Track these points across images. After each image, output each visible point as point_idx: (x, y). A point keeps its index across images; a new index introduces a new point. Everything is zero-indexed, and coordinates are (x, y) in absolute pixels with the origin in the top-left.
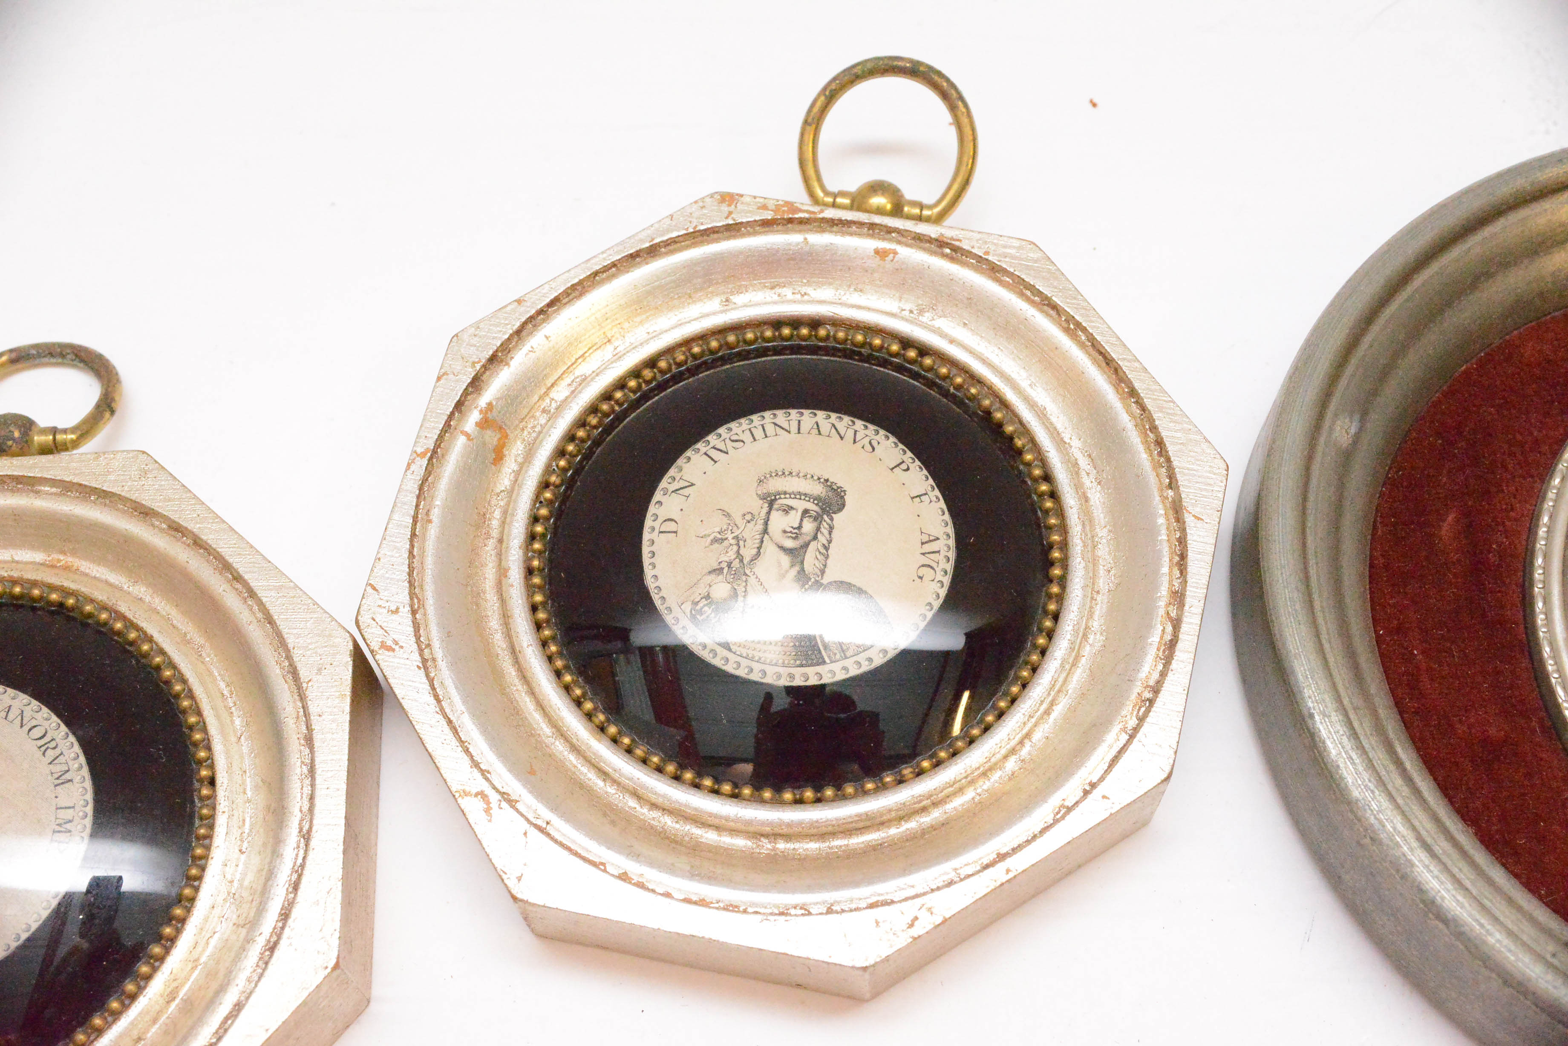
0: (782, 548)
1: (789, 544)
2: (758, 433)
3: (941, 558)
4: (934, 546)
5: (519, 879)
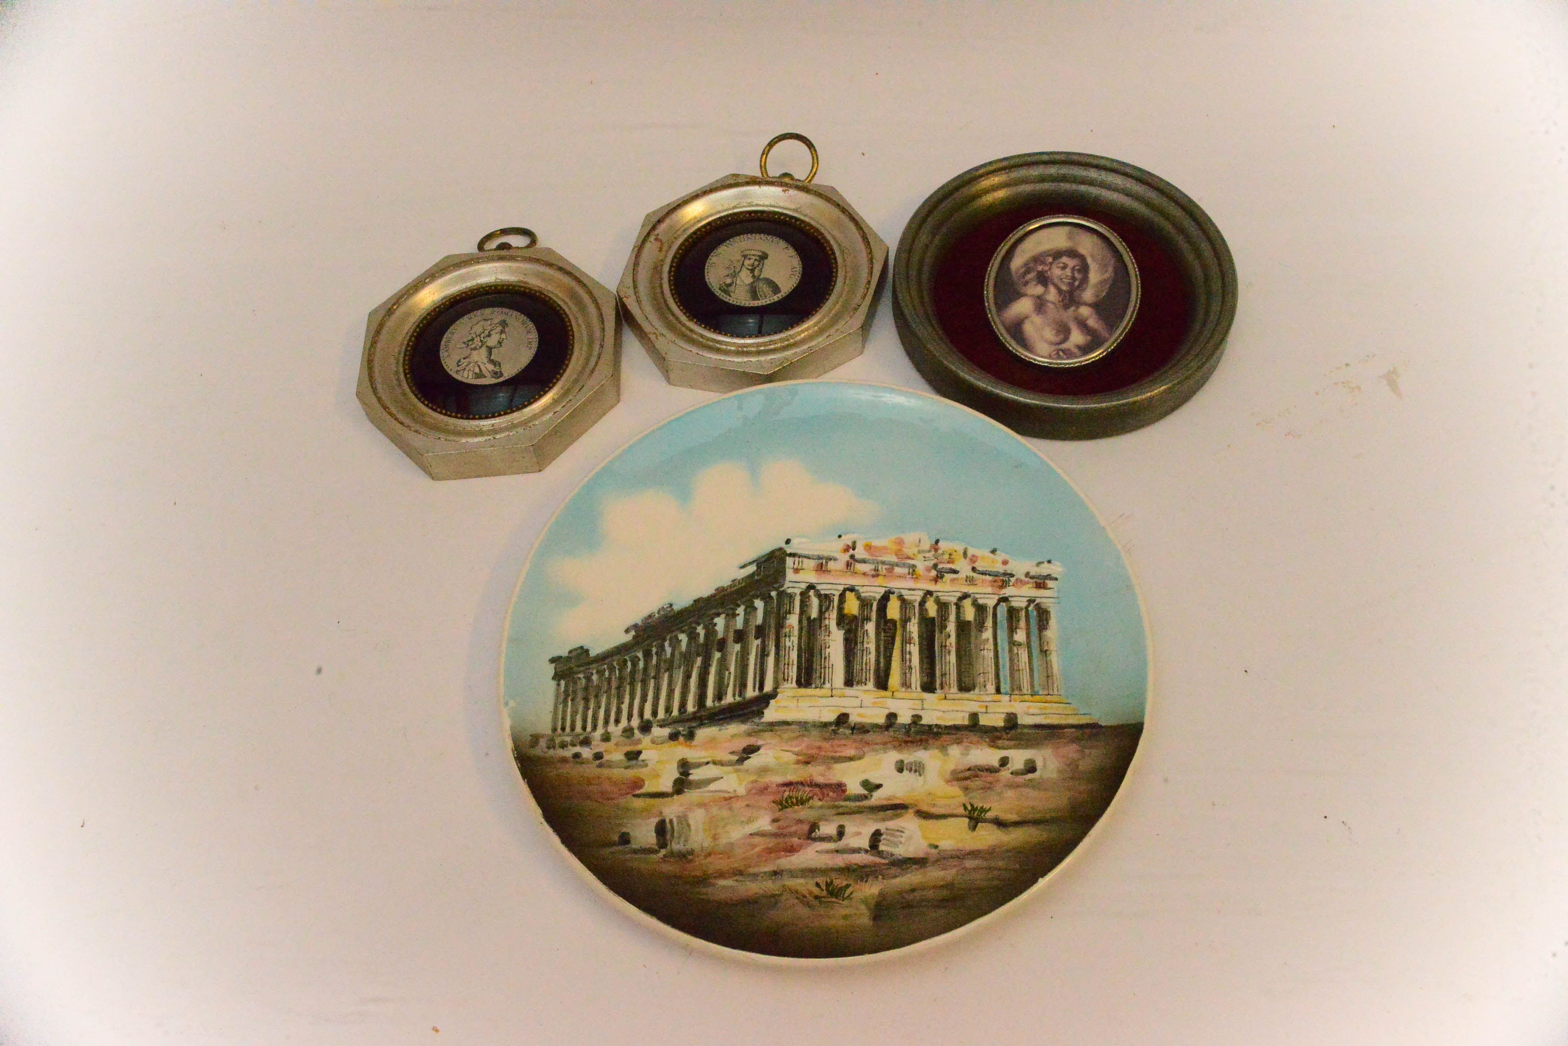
0: (748, 269)
1: (750, 268)
2: (742, 240)
3: (798, 273)
4: (795, 269)
5: (666, 354)
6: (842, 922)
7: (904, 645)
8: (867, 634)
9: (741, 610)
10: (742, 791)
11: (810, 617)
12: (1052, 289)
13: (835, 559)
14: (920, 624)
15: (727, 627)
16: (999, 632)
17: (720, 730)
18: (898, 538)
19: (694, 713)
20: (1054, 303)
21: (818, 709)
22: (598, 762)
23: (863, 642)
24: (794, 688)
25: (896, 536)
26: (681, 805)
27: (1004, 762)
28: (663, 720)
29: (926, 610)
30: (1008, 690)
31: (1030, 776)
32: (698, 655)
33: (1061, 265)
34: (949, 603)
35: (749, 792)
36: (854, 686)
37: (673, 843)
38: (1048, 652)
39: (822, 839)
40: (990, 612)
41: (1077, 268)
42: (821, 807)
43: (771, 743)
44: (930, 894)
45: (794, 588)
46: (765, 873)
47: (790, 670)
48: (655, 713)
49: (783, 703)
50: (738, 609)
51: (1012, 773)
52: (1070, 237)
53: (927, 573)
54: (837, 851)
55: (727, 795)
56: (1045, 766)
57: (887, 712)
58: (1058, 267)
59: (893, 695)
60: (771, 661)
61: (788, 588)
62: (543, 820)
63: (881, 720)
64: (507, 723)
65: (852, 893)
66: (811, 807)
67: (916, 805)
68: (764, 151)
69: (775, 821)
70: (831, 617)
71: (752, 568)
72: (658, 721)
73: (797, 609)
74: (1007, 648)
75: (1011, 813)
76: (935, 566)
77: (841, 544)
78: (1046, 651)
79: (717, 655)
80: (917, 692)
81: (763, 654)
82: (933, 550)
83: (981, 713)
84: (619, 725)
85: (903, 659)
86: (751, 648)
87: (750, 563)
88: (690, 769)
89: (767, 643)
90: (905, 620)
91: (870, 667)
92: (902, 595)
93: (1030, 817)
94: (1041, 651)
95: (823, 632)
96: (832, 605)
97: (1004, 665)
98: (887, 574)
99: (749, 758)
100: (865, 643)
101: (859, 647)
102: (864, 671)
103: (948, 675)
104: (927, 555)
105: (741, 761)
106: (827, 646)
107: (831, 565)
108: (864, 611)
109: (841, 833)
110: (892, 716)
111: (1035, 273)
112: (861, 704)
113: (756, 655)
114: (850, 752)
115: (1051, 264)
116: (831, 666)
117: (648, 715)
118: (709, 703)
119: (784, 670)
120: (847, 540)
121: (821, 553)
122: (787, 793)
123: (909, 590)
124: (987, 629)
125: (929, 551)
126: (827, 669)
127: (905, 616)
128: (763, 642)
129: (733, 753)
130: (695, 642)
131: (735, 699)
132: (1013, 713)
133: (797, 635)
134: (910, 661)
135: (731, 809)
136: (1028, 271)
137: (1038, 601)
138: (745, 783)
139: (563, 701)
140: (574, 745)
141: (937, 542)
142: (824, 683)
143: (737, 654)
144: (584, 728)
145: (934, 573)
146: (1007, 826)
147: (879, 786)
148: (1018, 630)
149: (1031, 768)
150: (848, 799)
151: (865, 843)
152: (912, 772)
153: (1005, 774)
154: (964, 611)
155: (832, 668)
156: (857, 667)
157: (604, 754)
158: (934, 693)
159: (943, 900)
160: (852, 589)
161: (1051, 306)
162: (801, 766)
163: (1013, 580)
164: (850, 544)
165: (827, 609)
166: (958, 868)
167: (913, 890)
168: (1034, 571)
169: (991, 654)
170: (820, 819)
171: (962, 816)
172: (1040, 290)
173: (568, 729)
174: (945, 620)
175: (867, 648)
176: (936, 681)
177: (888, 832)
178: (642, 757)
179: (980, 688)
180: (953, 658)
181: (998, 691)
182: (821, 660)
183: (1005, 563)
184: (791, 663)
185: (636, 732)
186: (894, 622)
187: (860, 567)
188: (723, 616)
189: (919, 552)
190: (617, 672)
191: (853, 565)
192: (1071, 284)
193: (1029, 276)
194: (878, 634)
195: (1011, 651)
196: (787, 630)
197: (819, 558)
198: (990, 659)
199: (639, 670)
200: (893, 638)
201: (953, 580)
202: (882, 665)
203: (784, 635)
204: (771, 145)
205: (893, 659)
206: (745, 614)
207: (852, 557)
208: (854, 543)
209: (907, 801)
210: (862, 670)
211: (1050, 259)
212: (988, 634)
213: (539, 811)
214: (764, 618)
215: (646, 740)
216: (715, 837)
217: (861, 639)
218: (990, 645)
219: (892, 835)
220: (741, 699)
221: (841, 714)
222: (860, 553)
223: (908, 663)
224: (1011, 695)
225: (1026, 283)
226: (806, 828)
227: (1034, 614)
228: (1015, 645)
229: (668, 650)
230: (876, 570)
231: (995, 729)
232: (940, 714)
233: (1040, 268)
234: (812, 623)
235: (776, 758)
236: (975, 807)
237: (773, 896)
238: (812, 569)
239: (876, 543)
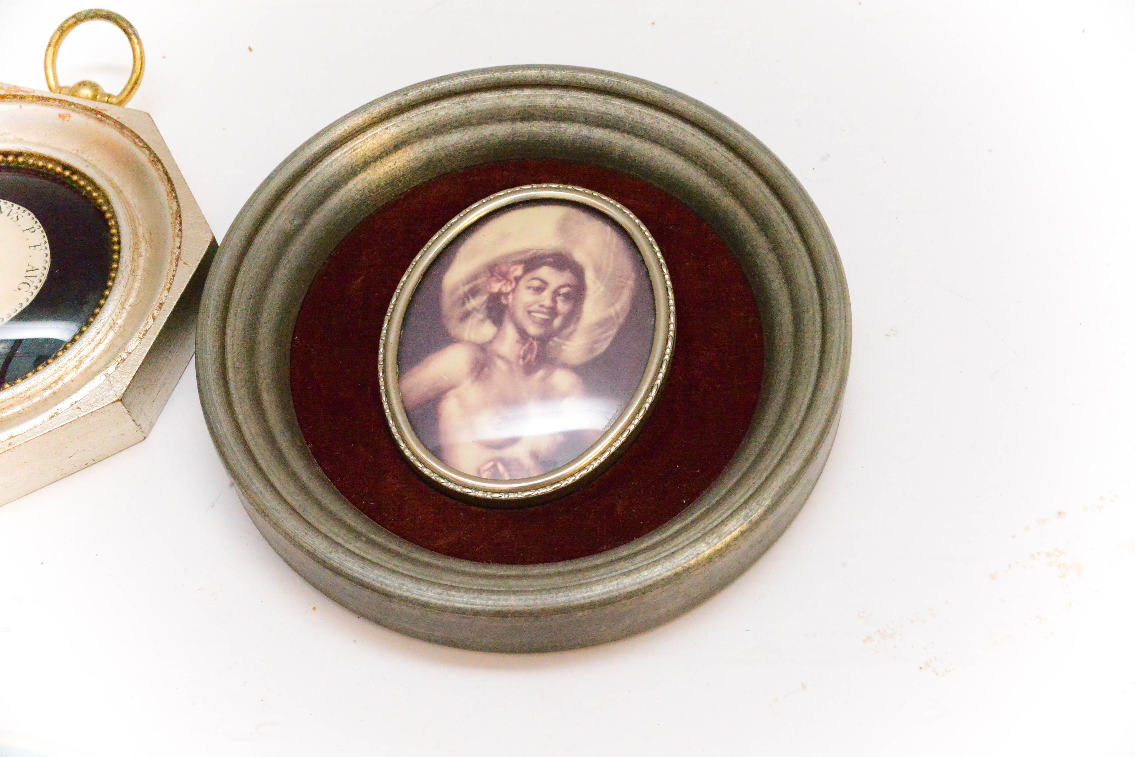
3: (37, 279)
4: (35, 273)
12: (510, 332)
20: (508, 362)
33: (536, 283)
41: (564, 290)
52: (563, 228)
58: (529, 288)
68: (51, 41)
111: (485, 297)
115: (517, 279)
136: (474, 292)
161: (500, 364)
172: (488, 330)
192: (546, 323)
193: (473, 303)
204: (63, 30)
211: (518, 270)
225: (466, 316)
233: (496, 287)
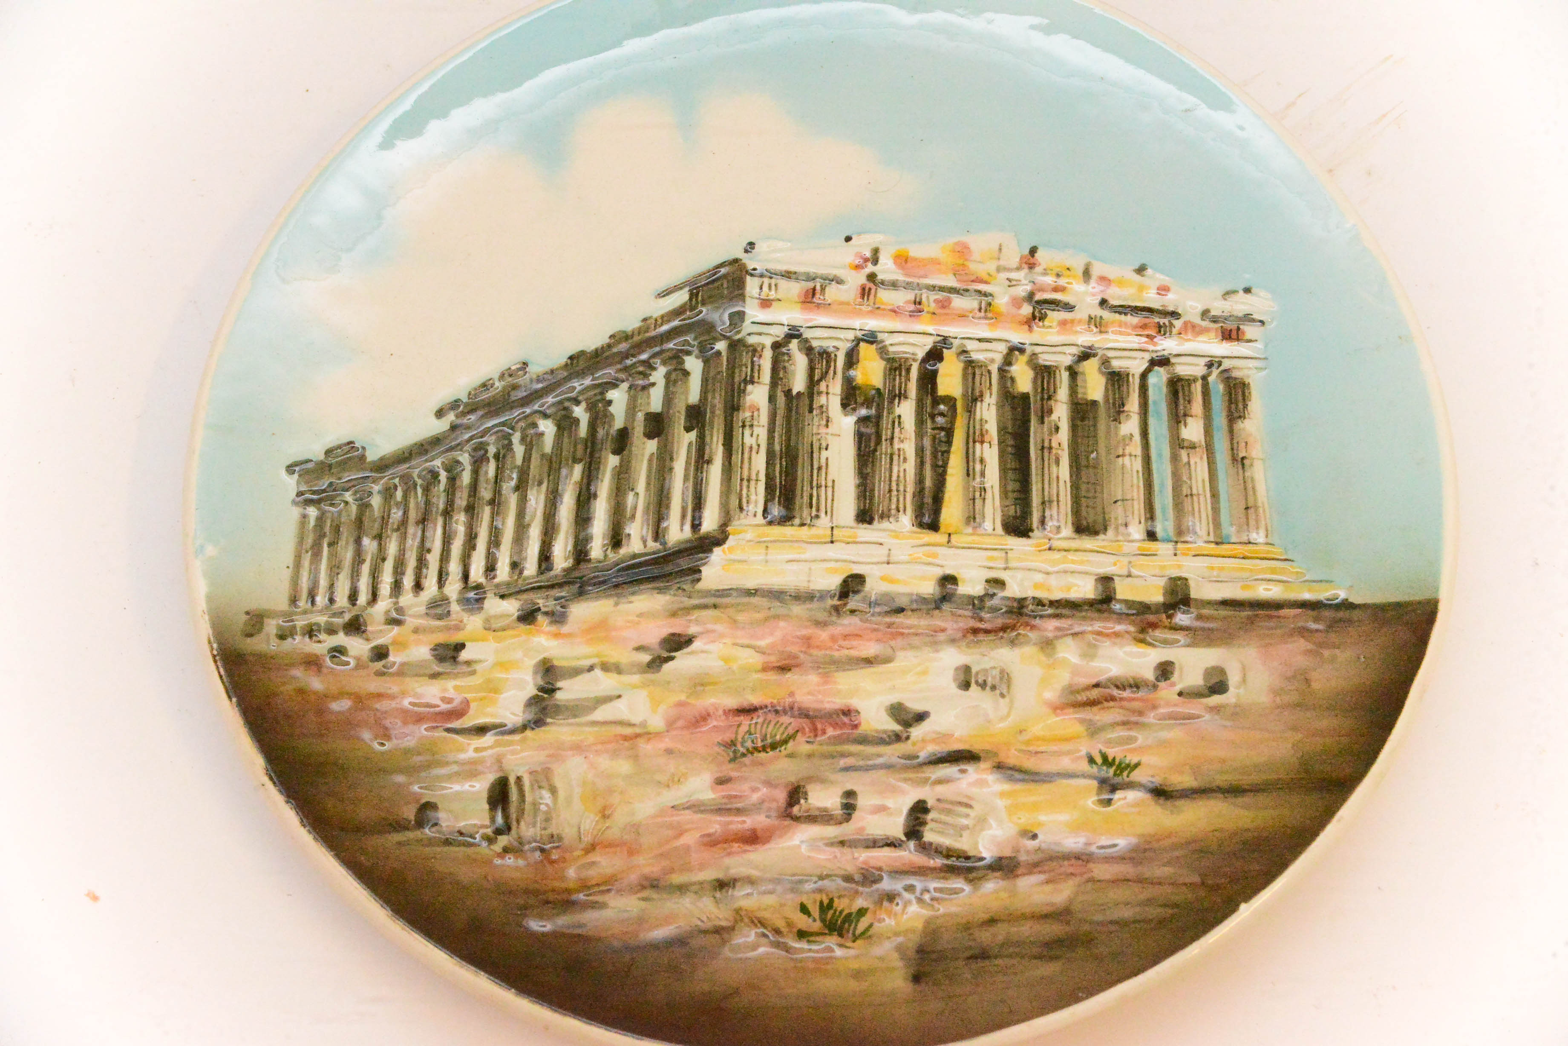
6: (853, 985)
7: (971, 444)
8: (899, 423)
9: (659, 375)
10: (657, 722)
11: (790, 390)
13: (840, 281)
14: (1000, 407)
15: (632, 409)
16: (1152, 421)
17: (616, 604)
18: (957, 244)
19: (567, 571)
21: (804, 567)
22: (379, 665)
23: (892, 438)
24: (758, 525)
25: (956, 240)
26: (541, 748)
27: (1165, 670)
28: (508, 584)
29: (1013, 379)
30: (1171, 532)
31: (1216, 699)
32: (576, 460)
34: (1056, 367)
35: (670, 724)
36: (876, 522)
37: (522, 823)
38: (1246, 462)
39: (812, 819)
40: (1135, 382)
42: (810, 756)
43: (713, 631)
44: (1026, 930)
45: (760, 334)
46: (701, 883)
47: (752, 489)
48: (490, 568)
49: (738, 555)
50: (654, 373)
51: (1180, 694)
53: (1014, 311)
54: (842, 843)
55: (628, 731)
56: (1244, 680)
57: (939, 572)
59: (949, 542)
60: (715, 472)
61: (749, 334)
62: (266, 779)
63: (929, 588)
64: (202, 588)
65: (871, 926)
66: (791, 756)
67: (996, 754)
69: (721, 781)
70: (831, 390)
71: (682, 297)
72: (498, 586)
73: (766, 376)
74: (1166, 452)
75: (1181, 773)
76: (1030, 297)
77: (847, 255)
78: (1243, 458)
79: (613, 461)
80: (995, 535)
81: (701, 459)
82: (1026, 266)
83: (1119, 576)
84: (422, 593)
85: (969, 473)
86: (678, 449)
87: (677, 288)
88: (557, 680)
89: (708, 439)
90: (973, 399)
91: (905, 486)
92: (965, 352)
93: (1221, 780)
94: (1234, 459)
95: (816, 419)
96: (832, 368)
97: (1162, 485)
98: (937, 311)
99: (672, 658)
100: (896, 440)
101: (884, 447)
102: (894, 493)
103: (1055, 503)
104: (1013, 275)
105: (657, 662)
106: (824, 445)
107: (833, 293)
108: (894, 380)
109: (849, 808)
110: (948, 580)
112: (889, 555)
113: (687, 462)
114: (870, 649)
116: (830, 484)
117: (477, 573)
118: (596, 550)
119: (741, 490)
120: (863, 245)
121: (812, 270)
122: (744, 728)
123: (980, 340)
124: (1128, 417)
125: (1019, 269)
126: (823, 488)
127: (973, 389)
128: (701, 438)
129: (639, 649)
130: (570, 436)
131: (645, 546)
132: (1180, 578)
133: (766, 424)
134: (983, 474)
135: (636, 758)
137: (1226, 364)
138: (662, 708)
139: (312, 547)
140: (331, 631)
141: (1033, 251)
142: (817, 517)
143: (650, 460)
144: (353, 597)
145: (1027, 310)
146: (1172, 797)
147: (921, 717)
148: (1189, 420)
149: (1218, 687)
150: (864, 740)
151: (896, 827)
152: (988, 688)
153: (1167, 692)
154: (1085, 381)
155: (833, 487)
156: (880, 488)
157: (391, 648)
158: (1029, 537)
159: (1048, 945)
160: (871, 338)
162: (772, 676)
163: (1178, 324)
164: (868, 254)
165: (824, 376)
166: (1077, 880)
167: (992, 921)
168: (1219, 307)
169: (1138, 465)
170: (811, 779)
171: (1084, 776)
173: (321, 600)
174: (1050, 398)
175: (899, 450)
176: (1031, 514)
177: (941, 805)
178: (464, 655)
179: (1117, 528)
180: (1064, 471)
181: (1151, 536)
182: (812, 472)
183: (1163, 290)
184: (754, 477)
185: (455, 607)
186: (950, 401)
187: (885, 296)
188: (625, 386)
189: (999, 269)
190: (419, 491)
191: (873, 291)
194: (920, 422)
195: (1175, 458)
196: (748, 414)
197: (810, 278)
198: (1135, 474)
199: (461, 487)
200: (949, 432)
201: (1063, 323)
202: (928, 483)
203: (741, 424)
205: (950, 471)
206: (667, 387)
207: (872, 277)
208: (876, 251)
209: (976, 746)
210: (890, 491)
212: (1130, 426)
213: (259, 761)
214: (704, 392)
215: (473, 622)
216: (605, 815)
217: (889, 433)
218: (1136, 447)
219: (949, 812)
220: (658, 544)
221: (849, 577)
222: (886, 269)
223: (978, 479)
224: (1176, 542)
226: (781, 796)
227: (1218, 388)
228: (1183, 448)
229: (519, 450)
230: (918, 302)
231: (1144, 608)
232: (1039, 577)
234: (795, 403)
235: (726, 660)
236: (1110, 759)
237: (718, 931)
238: (797, 299)
239: (916, 251)
